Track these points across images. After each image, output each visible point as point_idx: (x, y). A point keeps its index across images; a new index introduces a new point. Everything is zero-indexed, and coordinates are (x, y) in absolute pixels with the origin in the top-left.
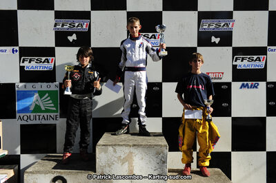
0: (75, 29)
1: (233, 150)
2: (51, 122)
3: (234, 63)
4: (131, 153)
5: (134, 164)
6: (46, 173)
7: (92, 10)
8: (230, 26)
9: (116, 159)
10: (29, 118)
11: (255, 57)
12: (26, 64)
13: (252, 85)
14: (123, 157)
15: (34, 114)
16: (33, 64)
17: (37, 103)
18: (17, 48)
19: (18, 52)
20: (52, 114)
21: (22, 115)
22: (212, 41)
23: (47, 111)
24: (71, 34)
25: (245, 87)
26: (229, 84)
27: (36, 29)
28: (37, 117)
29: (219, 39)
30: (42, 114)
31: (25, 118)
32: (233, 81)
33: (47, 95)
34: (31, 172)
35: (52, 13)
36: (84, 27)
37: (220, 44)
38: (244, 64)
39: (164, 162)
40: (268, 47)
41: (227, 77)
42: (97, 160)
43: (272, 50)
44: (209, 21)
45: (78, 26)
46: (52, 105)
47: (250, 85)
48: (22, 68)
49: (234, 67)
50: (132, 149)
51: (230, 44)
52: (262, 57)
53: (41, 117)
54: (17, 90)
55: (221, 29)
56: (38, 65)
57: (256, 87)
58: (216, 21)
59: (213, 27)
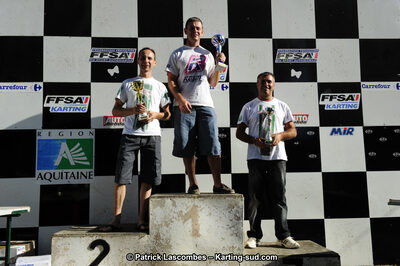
0: (117, 60)
1: (326, 217)
2: (83, 181)
3: (321, 103)
4: (195, 206)
5: (199, 222)
6: (82, 236)
7: (140, 36)
8: (313, 57)
9: (175, 215)
10: (53, 176)
11: (347, 95)
12: (52, 104)
13: (345, 131)
14: (185, 212)
15: (60, 171)
16: (61, 104)
17: (64, 155)
18: (41, 84)
19: (42, 90)
20: (84, 171)
21: (43, 172)
22: (292, 75)
23: (78, 166)
24: (112, 66)
25: (336, 133)
26: (316, 130)
28: (64, 175)
29: (300, 73)
30: (71, 171)
31: (48, 176)
32: (321, 125)
33: (78, 144)
34: (61, 236)
35: (88, 40)
36: (129, 57)
37: (301, 80)
38: (333, 104)
39: (239, 218)
40: (362, 83)
41: (314, 121)
42: (151, 217)
43: (367, 87)
44: (287, 51)
45: (121, 56)
46: (85, 158)
47: (342, 131)
48: (46, 110)
49: (321, 108)
50: (197, 201)
51: (314, 79)
52: (355, 95)
53: (69, 175)
54: (38, 138)
55: (303, 60)
56: (67, 105)
57: (351, 133)
58: (295, 51)
59: (292, 58)
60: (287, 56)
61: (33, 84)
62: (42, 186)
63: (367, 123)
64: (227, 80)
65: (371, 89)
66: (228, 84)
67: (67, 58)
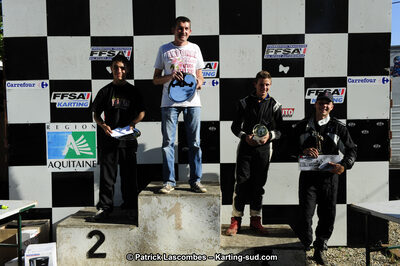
3: (307, 97)
4: (178, 204)
5: (182, 217)
6: (81, 227)
7: (135, 34)
8: (302, 53)
9: (161, 211)
11: (333, 90)
12: (58, 100)
14: (169, 208)
15: (68, 160)
16: (66, 100)
17: (71, 146)
18: (47, 82)
19: (48, 87)
20: (89, 160)
21: (53, 161)
22: (280, 70)
27: (69, 59)
28: (72, 163)
29: (288, 68)
30: (77, 160)
33: (82, 137)
34: (64, 226)
35: (87, 40)
36: (125, 55)
37: (290, 75)
39: (217, 215)
40: (348, 78)
42: (140, 212)
43: (353, 81)
44: (276, 46)
46: (89, 149)
48: (53, 105)
49: (307, 102)
50: (180, 200)
51: (301, 74)
52: (340, 89)
53: (76, 164)
54: (47, 131)
55: (291, 56)
56: (71, 101)
58: (284, 46)
59: (281, 54)
60: (276, 52)
61: (41, 82)
62: (53, 173)
63: (350, 116)
64: (218, 76)
65: (357, 84)
66: (218, 80)
67: (70, 57)
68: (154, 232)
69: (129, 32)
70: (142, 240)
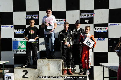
1: (94, 65)
2: (25, 53)
3: (95, 30)
4: (49, 63)
5: (50, 67)
6: (21, 69)
8: (93, 16)
9: (44, 65)
11: (103, 28)
12: (16, 31)
13: (102, 39)
14: (46, 64)
15: (19, 50)
16: (18, 31)
17: (20, 46)
18: (13, 26)
20: (25, 50)
21: (14, 50)
22: (86, 22)
25: (99, 40)
29: (88, 21)
31: (16, 51)
33: (23, 43)
34: (16, 68)
35: (25, 13)
36: (37, 17)
37: (89, 23)
38: (99, 31)
39: (60, 66)
40: (109, 24)
42: (38, 65)
43: (110, 25)
44: (84, 14)
45: (34, 17)
46: (25, 46)
47: (101, 39)
48: (14, 33)
52: (106, 28)
53: (21, 51)
55: (89, 17)
56: (20, 32)
57: (104, 40)
58: (87, 14)
59: (86, 16)
60: (84, 16)
61: (11, 26)
62: (14, 54)
63: (109, 37)
65: (112, 26)
67: (20, 18)
68: (42, 71)
69: (37, 10)
70: (38, 73)
